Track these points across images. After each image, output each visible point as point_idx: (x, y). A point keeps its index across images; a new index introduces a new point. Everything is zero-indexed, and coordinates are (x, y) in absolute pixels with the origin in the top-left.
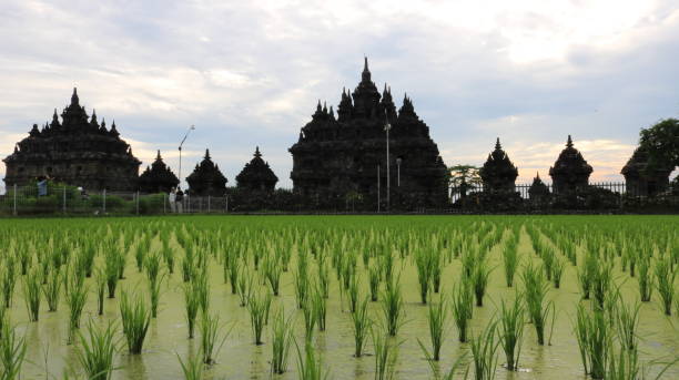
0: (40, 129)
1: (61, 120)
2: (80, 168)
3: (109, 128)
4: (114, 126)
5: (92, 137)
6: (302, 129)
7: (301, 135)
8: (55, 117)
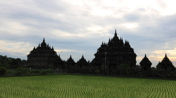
0: (36, 48)
1: (40, 46)
2: (44, 58)
3: (51, 48)
4: (53, 47)
5: (47, 50)
6: (98, 49)
7: (98, 51)
8: (39, 45)
